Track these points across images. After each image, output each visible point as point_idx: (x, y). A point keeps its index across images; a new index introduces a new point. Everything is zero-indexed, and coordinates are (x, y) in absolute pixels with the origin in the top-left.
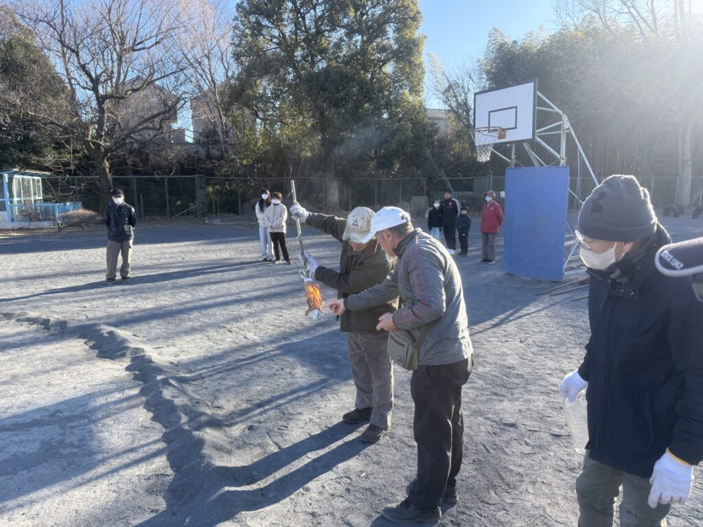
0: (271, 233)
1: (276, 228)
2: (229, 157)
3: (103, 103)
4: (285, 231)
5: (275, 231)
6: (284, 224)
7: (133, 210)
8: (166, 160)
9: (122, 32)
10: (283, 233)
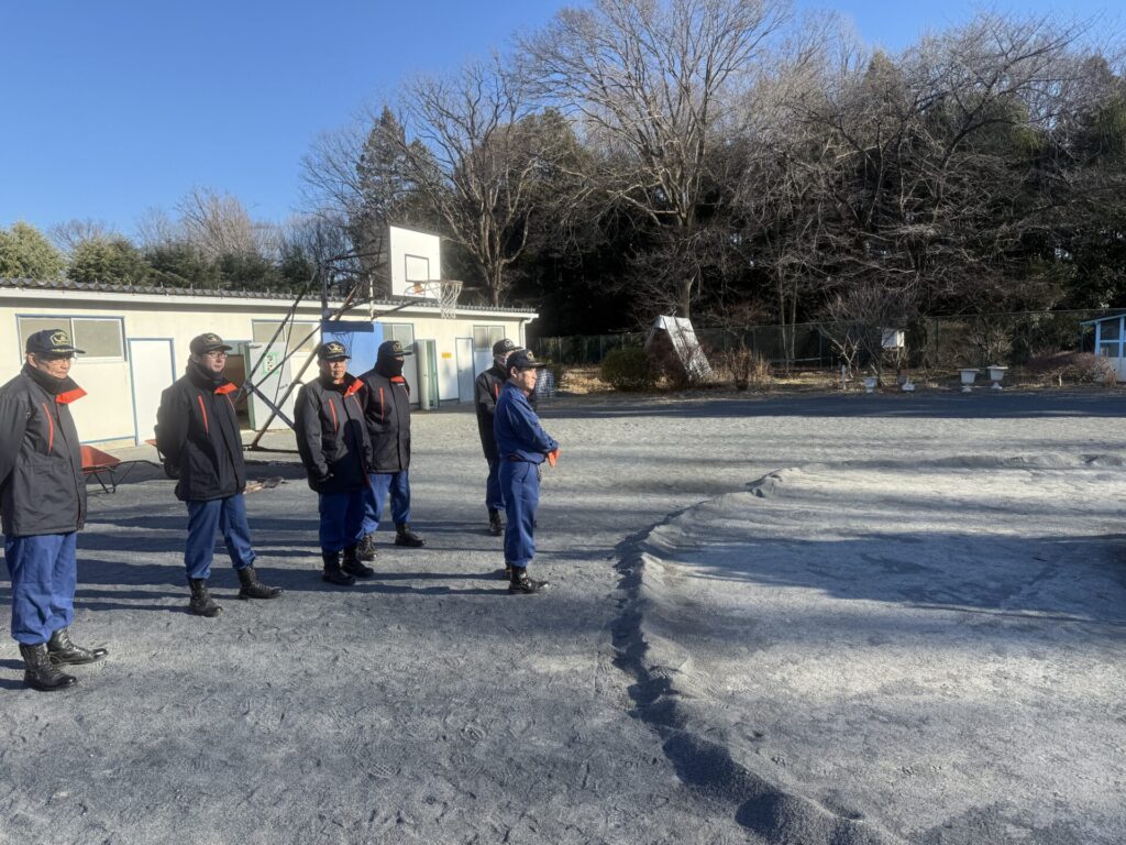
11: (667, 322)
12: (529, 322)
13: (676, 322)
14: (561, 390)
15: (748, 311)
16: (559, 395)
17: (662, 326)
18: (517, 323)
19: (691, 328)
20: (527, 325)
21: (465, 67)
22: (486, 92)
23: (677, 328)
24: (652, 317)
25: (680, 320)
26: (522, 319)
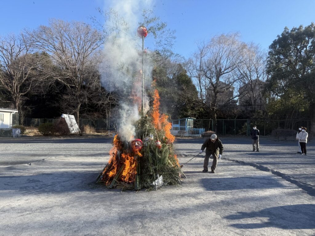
0: (300, 143)
1: (303, 141)
2: (257, 111)
3: (216, 94)
4: (306, 142)
5: (302, 142)
6: (306, 140)
7: (259, 131)
8: (233, 113)
9: (220, 68)
10: (306, 143)
11: (65, 116)
12: (14, 113)
14: (24, 135)
15: (96, 115)
16: (22, 136)
17: (63, 117)
18: (10, 113)
19: (74, 118)
20: (13, 115)
21: (9, 35)
22: (16, 44)
23: (70, 120)
24: (60, 115)
25: (70, 116)
26: (11, 112)
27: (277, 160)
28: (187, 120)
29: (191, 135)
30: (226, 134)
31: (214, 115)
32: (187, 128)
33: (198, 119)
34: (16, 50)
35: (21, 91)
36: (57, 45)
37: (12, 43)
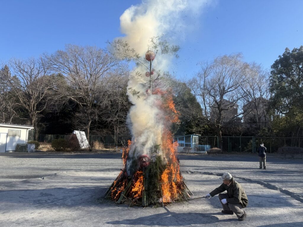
2: (262, 128)
3: (221, 112)
7: (266, 148)
8: (238, 130)
9: (224, 87)
11: (76, 132)
12: (30, 129)
13: (80, 133)
14: (38, 150)
15: (105, 131)
16: (36, 151)
17: (75, 133)
18: (26, 130)
19: (85, 135)
20: (29, 131)
21: (30, 59)
22: (35, 67)
23: (81, 136)
24: (72, 131)
25: (81, 132)
26: (28, 129)
27: (285, 178)
28: (193, 137)
29: (196, 152)
30: (232, 151)
31: (219, 132)
32: (192, 144)
33: (204, 135)
34: (35, 72)
35: (37, 109)
36: (72, 67)
37: (32, 66)
